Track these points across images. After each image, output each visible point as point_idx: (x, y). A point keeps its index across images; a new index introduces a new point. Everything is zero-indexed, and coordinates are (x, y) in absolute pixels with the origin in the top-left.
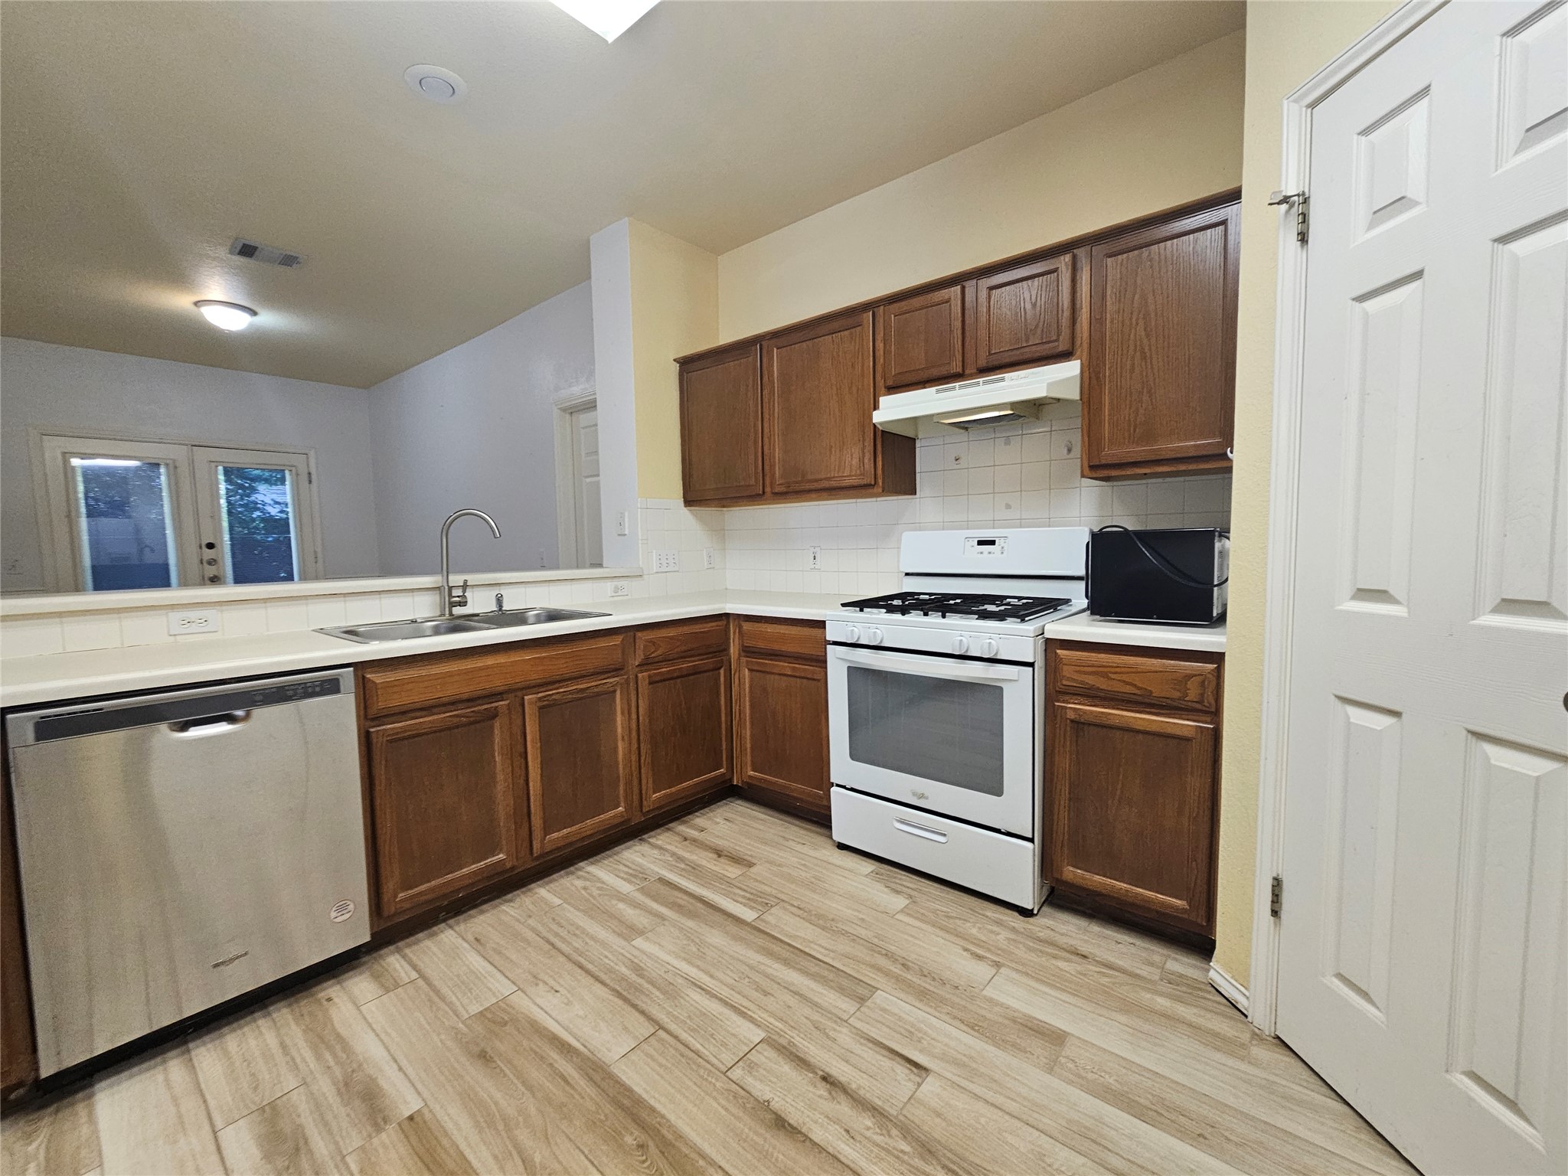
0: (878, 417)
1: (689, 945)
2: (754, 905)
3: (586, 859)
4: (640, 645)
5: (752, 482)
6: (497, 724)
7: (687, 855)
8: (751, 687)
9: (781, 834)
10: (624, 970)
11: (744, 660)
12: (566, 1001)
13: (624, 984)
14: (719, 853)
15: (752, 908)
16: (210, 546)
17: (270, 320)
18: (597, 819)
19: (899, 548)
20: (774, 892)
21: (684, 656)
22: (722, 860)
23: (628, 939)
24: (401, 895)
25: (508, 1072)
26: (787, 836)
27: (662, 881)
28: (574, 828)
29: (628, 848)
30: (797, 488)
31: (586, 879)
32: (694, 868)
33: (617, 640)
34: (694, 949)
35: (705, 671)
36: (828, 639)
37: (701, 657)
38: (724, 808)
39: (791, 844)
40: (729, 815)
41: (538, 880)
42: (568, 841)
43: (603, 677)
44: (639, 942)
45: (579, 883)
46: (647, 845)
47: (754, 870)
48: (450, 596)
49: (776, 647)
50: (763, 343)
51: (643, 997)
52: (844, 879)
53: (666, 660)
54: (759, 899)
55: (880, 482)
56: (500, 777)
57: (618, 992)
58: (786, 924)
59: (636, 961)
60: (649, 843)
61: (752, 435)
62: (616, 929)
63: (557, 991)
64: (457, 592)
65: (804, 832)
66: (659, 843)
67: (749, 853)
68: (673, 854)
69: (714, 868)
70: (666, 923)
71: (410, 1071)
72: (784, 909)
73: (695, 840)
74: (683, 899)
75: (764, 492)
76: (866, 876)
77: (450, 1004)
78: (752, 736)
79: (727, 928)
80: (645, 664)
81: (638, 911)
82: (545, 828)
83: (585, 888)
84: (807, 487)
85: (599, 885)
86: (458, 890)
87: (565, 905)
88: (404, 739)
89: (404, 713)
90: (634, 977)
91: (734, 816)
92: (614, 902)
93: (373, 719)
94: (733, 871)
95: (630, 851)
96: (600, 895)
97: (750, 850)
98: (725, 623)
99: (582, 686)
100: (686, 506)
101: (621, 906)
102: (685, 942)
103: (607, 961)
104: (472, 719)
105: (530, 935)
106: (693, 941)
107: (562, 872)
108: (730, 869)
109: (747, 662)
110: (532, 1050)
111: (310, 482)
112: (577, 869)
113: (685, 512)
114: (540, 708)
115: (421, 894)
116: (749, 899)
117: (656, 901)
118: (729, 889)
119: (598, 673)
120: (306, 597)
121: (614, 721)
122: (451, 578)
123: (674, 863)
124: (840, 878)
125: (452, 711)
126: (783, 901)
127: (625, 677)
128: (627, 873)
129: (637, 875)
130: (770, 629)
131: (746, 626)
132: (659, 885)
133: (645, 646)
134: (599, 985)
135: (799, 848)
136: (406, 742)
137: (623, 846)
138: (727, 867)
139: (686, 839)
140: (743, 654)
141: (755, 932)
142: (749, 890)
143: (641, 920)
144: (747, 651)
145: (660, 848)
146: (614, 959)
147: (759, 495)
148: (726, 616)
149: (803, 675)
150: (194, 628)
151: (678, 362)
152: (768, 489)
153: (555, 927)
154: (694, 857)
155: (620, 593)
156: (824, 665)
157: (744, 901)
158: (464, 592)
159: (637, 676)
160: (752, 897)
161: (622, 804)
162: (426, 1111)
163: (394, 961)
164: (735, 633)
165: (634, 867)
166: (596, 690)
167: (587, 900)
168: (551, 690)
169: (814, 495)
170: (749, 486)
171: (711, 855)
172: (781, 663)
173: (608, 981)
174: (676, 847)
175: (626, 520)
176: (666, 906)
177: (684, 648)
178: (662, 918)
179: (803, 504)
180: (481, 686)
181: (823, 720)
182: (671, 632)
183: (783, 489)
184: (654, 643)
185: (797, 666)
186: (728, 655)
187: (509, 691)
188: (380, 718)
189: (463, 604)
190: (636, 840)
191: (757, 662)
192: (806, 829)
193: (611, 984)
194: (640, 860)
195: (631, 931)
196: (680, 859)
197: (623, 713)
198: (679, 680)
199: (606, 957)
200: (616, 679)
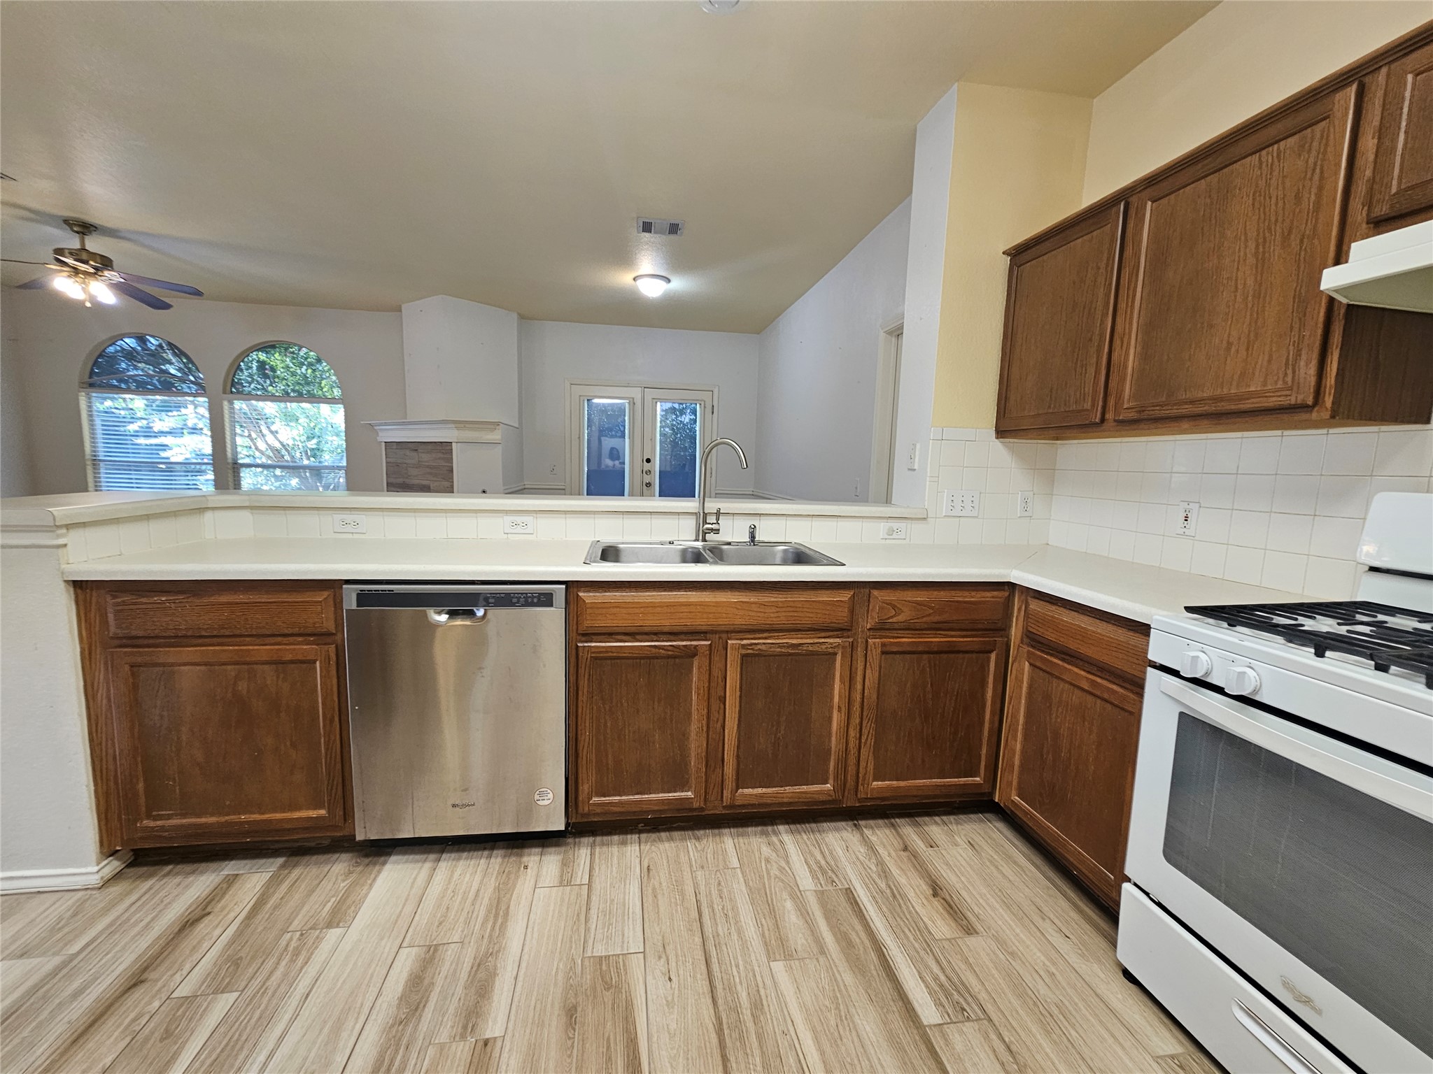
0: (1333, 279)
1: (830, 1011)
2: (944, 1000)
3: (788, 823)
4: (875, 606)
5: (1088, 405)
6: (696, 662)
7: (895, 872)
8: (1030, 686)
9: (1037, 900)
10: (744, 995)
11: (1026, 649)
12: (670, 998)
13: (734, 1015)
14: (936, 890)
15: (938, 1004)
16: (648, 461)
17: (679, 284)
18: (797, 789)
19: (1365, 519)
20: (983, 996)
21: (936, 628)
22: (935, 902)
23: (770, 957)
24: (595, 799)
25: (575, 1051)
26: (1045, 909)
27: (849, 894)
28: (769, 790)
29: (837, 830)
30: (1158, 412)
31: (775, 850)
32: (894, 896)
33: (845, 596)
34: (833, 1023)
35: (967, 652)
36: (1150, 657)
37: (965, 633)
38: (976, 826)
39: (1046, 926)
40: (978, 839)
41: (735, 826)
42: (761, 801)
43: (823, 634)
44: (778, 967)
45: (766, 850)
46: (859, 835)
47: (972, 941)
48: (705, 522)
49: (1073, 645)
50: (1131, 199)
51: (741, 1055)
52: (1110, 1040)
53: (909, 628)
54: (956, 996)
55: (1328, 401)
56: (695, 716)
57: (721, 1024)
58: (975, 1064)
59: (762, 992)
60: (862, 835)
61: (1096, 338)
62: (767, 933)
63: (670, 979)
64: (712, 519)
65: (1074, 915)
66: (874, 839)
67: (976, 909)
68: (881, 863)
69: (919, 908)
70: (822, 959)
71: (519, 985)
72: (987, 1037)
73: (915, 856)
74: (858, 936)
75: (1103, 420)
76: (1157, 1059)
77: (587, 930)
78: (1023, 752)
79: (890, 1017)
80: (881, 628)
81: (801, 923)
82: (737, 780)
83: (768, 861)
84: (1175, 411)
85: (783, 864)
86: (648, 812)
87: (739, 870)
88: (606, 658)
89: (611, 634)
90: (747, 1014)
91: (983, 843)
92: (785, 895)
93: (583, 635)
94: (941, 927)
95: (837, 835)
96: (776, 877)
97: (979, 905)
98: (1007, 594)
99: (794, 641)
100: (997, 438)
101: (789, 904)
102: (827, 1003)
103: (735, 973)
104: (670, 653)
105: (690, 890)
106: (837, 1008)
107: (760, 828)
108: (939, 922)
109: (1028, 651)
110: (608, 1039)
111: (713, 413)
112: (775, 833)
113: (997, 445)
114: (744, 656)
115: (610, 804)
116: (941, 986)
117: (827, 918)
118: (922, 953)
119: (814, 630)
120: (595, 513)
121: (832, 689)
122: (706, 505)
123: (874, 876)
124: (1106, 1035)
125: (652, 641)
126: (990, 1020)
127: (851, 640)
128: (817, 862)
129: (826, 872)
130: (1067, 617)
131: (1035, 605)
132: (842, 899)
133: (881, 608)
134: (709, 1001)
135: (1057, 940)
136: (609, 662)
137: (833, 824)
138: (936, 916)
139: (905, 849)
140: (1026, 640)
141: (923, 1047)
142: (948, 971)
143: (798, 938)
144: (1032, 639)
145: (871, 848)
146: (743, 974)
147: (1095, 424)
148: (1011, 586)
149: (1106, 696)
150: (519, 530)
151: (1008, 255)
152: (1110, 416)
153: (715, 893)
154: (903, 880)
155: (895, 536)
156: (1138, 690)
157: (933, 984)
158: (718, 519)
159: (867, 641)
160: (947, 984)
161: (831, 781)
162: (499, 1043)
163: (583, 853)
164: (1019, 610)
165: (829, 858)
166: (811, 648)
167: (761, 877)
168: (759, 638)
169: (1185, 425)
170: (1083, 410)
171: (925, 887)
172: (1076, 670)
173: (720, 1002)
174: (890, 855)
175: (917, 453)
176: (835, 935)
177: (937, 618)
178: (822, 950)
179: (1210, 435)
180: (683, 622)
181: (1130, 774)
182: (921, 596)
183: (1132, 415)
184: (894, 607)
185: (1099, 680)
186: (1008, 637)
187: (713, 632)
188: (589, 636)
189: (717, 531)
190: (850, 823)
191: (1041, 657)
192: (1081, 912)
193: (721, 1008)
194: (840, 852)
195: (779, 947)
196: (885, 873)
197: (842, 681)
198: (925, 656)
199: (737, 966)
200: (838, 640)
